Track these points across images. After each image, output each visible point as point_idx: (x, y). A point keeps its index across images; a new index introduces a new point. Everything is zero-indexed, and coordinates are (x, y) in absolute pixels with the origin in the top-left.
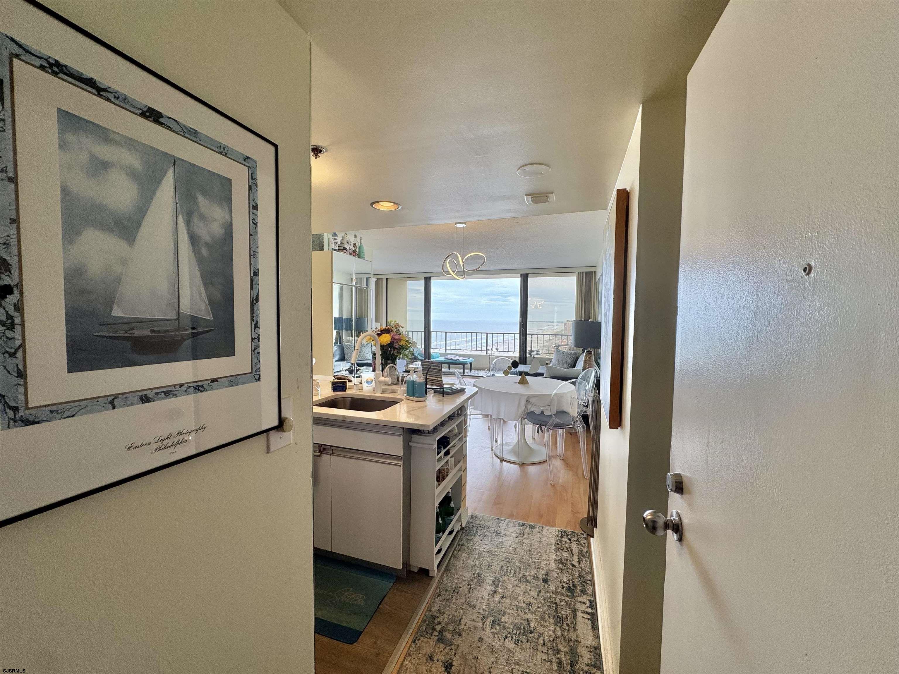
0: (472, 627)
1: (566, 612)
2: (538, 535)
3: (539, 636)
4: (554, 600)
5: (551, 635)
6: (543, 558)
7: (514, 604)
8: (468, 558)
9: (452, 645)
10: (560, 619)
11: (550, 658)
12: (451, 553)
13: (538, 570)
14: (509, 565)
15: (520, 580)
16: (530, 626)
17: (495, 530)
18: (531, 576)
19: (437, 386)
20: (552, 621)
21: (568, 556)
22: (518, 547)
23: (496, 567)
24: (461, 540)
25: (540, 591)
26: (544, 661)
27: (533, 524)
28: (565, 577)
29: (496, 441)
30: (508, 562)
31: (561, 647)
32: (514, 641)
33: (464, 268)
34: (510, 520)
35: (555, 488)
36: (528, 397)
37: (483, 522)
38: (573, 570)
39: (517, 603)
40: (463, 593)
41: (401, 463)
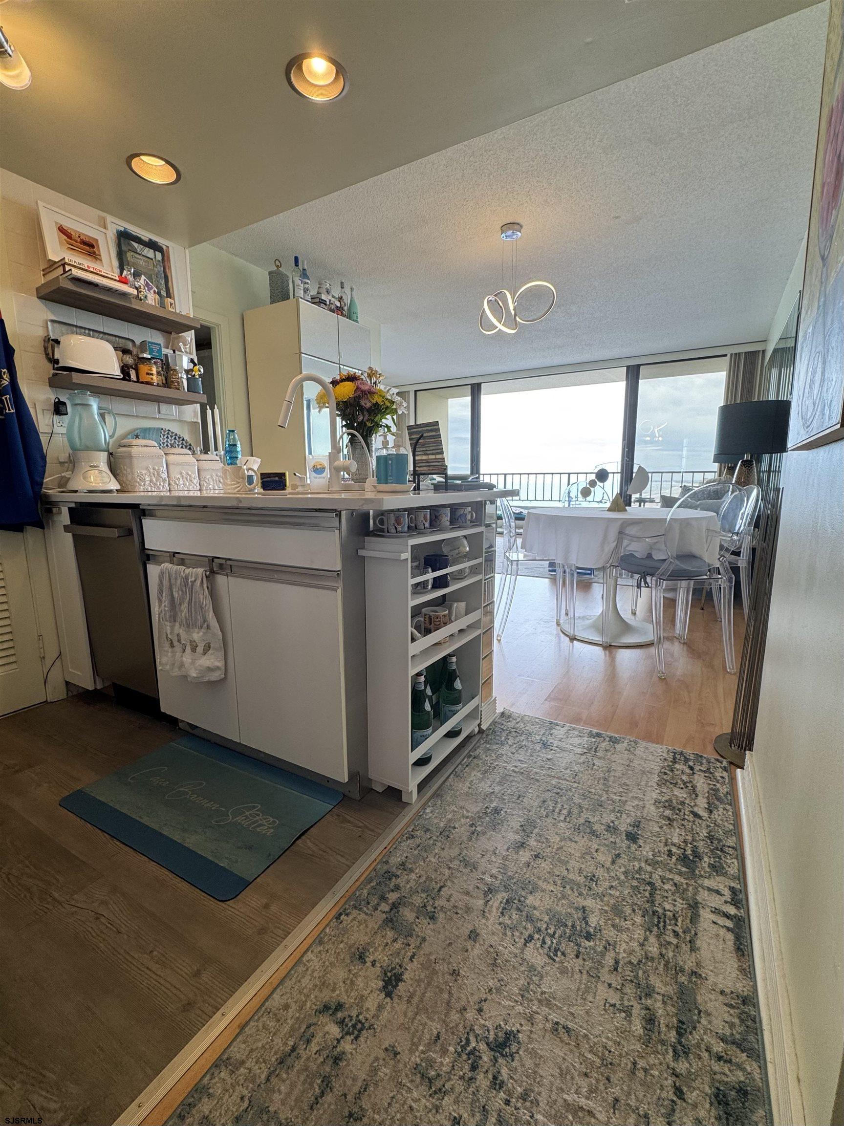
0: (460, 904)
1: (675, 905)
2: (626, 755)
3: (606, 948)
4: (647, 876)
5: (633, 951)
6: (631, 795)
7: (558, 873)
8: (482, 780)
9: (411, 936)
10: (659, 918)
11: (626, 1003)
12: (453, 768)
13: (619, 815)
14: (559, 800)
15: (577, 829)
16: (587, 923)
17: (541, 740)
18: (602, 824)
20: (638, 919)
21: (685, 796)
22: (582, 770)
23: (531, 800)
24: (476, 750)
25: (618, 856)
26: (611, 1008)
27: (617, 736)
28: (676, 835)
29: (567, 614)
30: (558, 794)
31: (656, 982)
32: (546, 951)
33: (515, 315)
34: (573, 726)
35: (667, 684)
36: (622, 524)
37: (522, 725)
38: (696, 823)
39: (565, 873)
40: (457, 839)
41: (340, 585)
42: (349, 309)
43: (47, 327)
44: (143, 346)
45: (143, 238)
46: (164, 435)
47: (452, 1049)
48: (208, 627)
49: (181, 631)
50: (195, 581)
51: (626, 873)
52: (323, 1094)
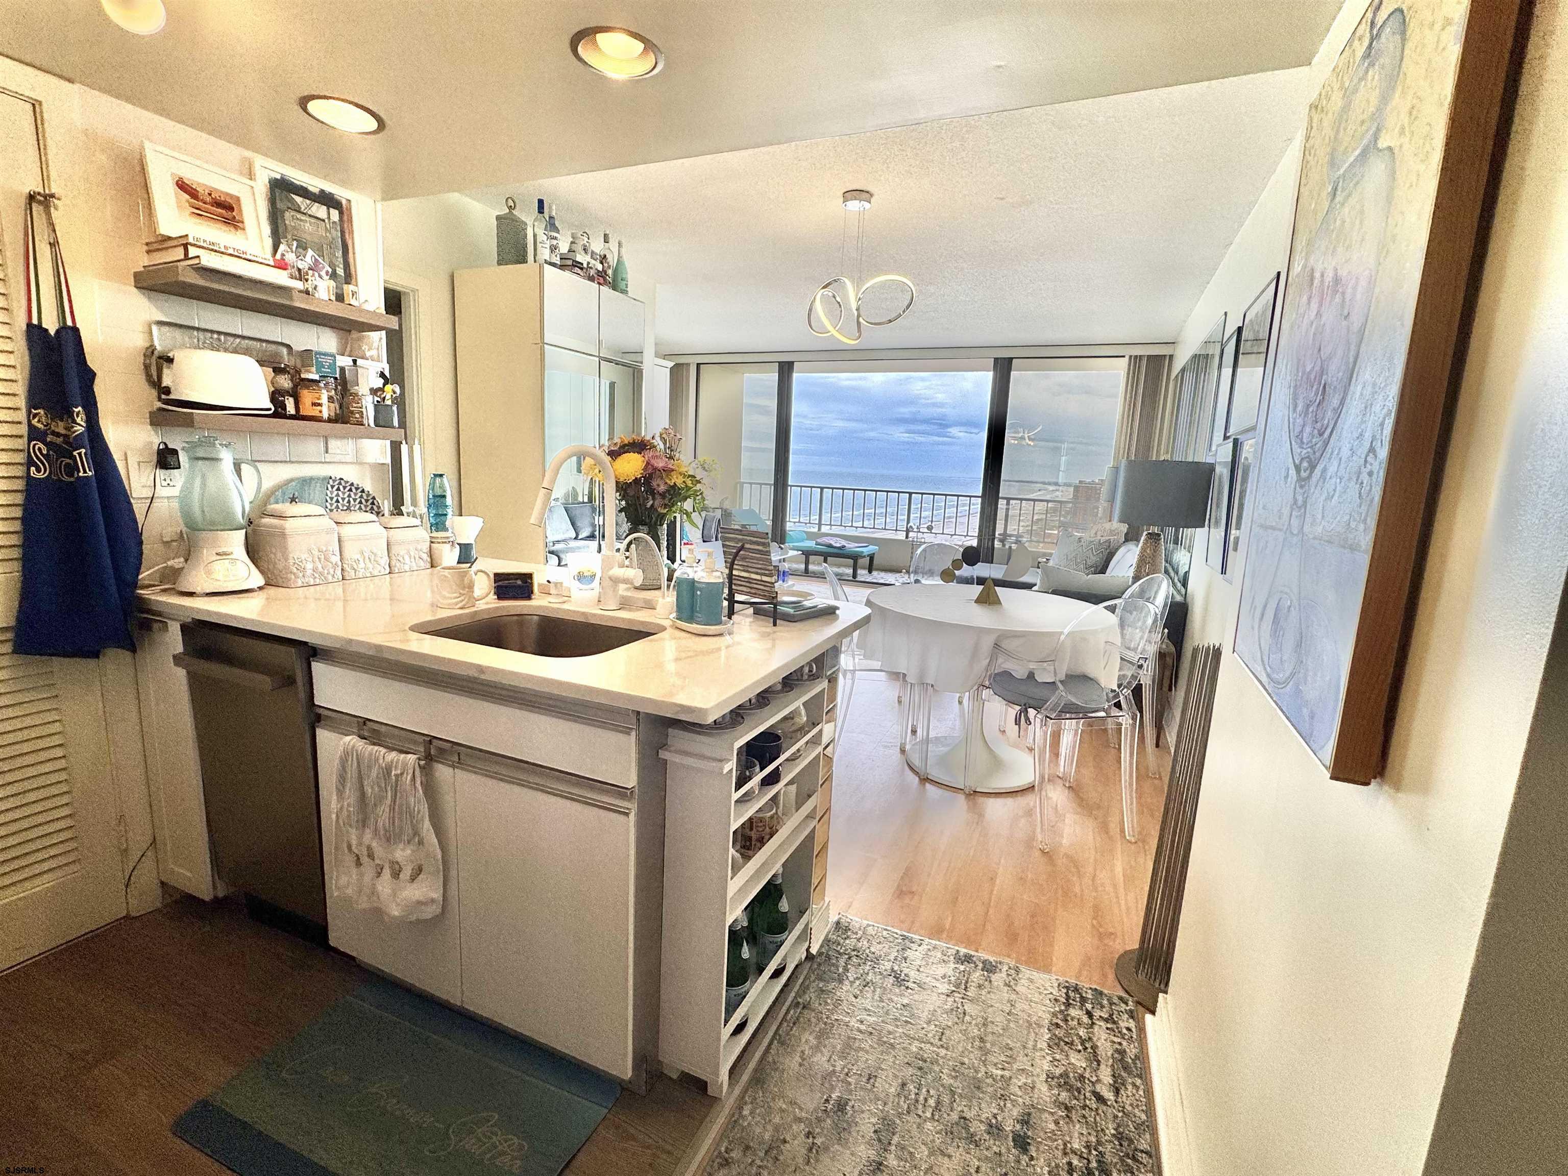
2: (1005, 994)
6: (1015, 1066)
8: (817, 1049)
12: (774, 1028)
13: (1002, 1104)
14: (923, 1081)
15: (950, 1133)
17: (892, 970)
18: (981, 1122)
19: (759, 596)
21: (1084, 1065)
22: (950, 1024)
23: (887, 1085)
24: (805, 993)
27: (991, 959)
28: (1076, 1135)
29: (914, 732)
30: (920, 1069)
33: (859, 316)
34: (934, 942)
35: (1051, 862)
36: (998, 638)
37: (865, 943)
38: (1100, 1111)
40: (790, 1162)
41: (633, 807)
42: (616, 271)
43: (151, 333)
44: (307, 354)
45: (311, 188)
46: (332, 487)
48: (421, 843)
49: (374, 844)
50: (402, 774)
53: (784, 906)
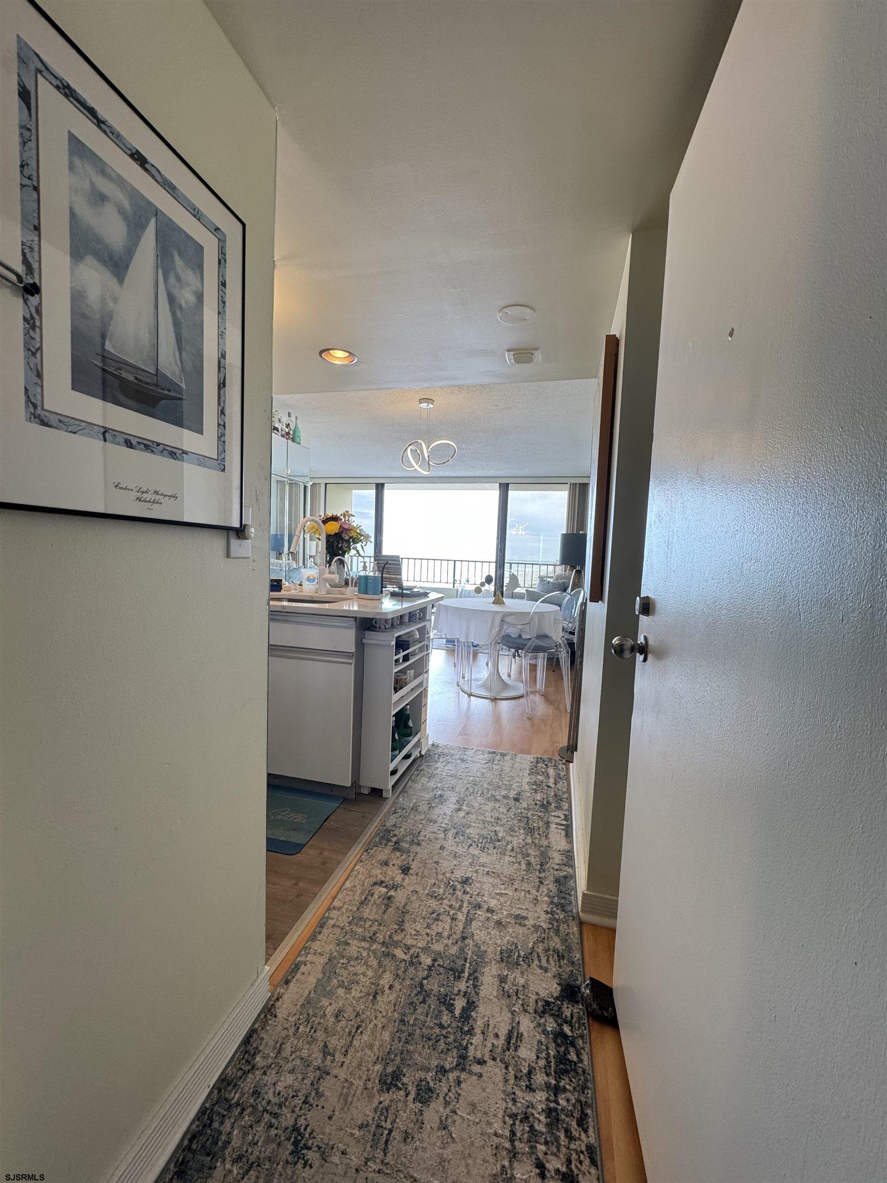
0: (432, 837)
1: (538, 824)
2: (510, 762)
3: (507, 844)
4: (525, 815)
5: (520, 843)
6: (515, 781)
7: (480, 819)
8: (428, 781)
9: (410, 852)
10: (531, 829)
11: (518, 860)
12: (409, 776)
13: (509, 791)
14: (475, 787)
15: (487, 799)
16: (497, 836)
17: (460, 758)
18: (500, 796)
19: (395, 587)
20: (522, 831)
21: (543, 779)
22: (486, 771)
23: (460, 788)
24: (421, 765)
25: (510, 808)
26: (512, 863)
27: (504, 752)
28: (538, 796)
29: (464, 678)
30: (474, 784)
31: (530, 851)
32: (479, 848)
33: (429, 460)
34: (478, 749)
35: (532, 721)
36: (503, 616)
37: (446, 750)
38: (549, 790)
39: (484, 818)
40: (422, 811)
41: (353, 661)
42: (294, 431)
47: (442, 886)
51: (515, 815)
52: (387, 909)
53: (411, 724)
